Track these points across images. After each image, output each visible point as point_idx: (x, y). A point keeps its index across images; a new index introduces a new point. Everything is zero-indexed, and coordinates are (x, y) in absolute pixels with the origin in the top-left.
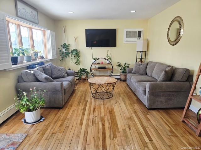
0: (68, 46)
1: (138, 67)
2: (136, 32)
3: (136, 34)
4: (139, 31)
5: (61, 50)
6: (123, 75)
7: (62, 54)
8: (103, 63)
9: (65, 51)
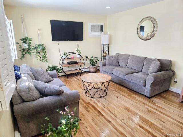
0: (30, 40)
1: (111, 60)
2: (99, 27)
3: (99, 28)
4: (101, 26)
5: (21, 46)
6: (93, 68)
7: (23, 51)
8: (73, 58)
9: (27, 47)
